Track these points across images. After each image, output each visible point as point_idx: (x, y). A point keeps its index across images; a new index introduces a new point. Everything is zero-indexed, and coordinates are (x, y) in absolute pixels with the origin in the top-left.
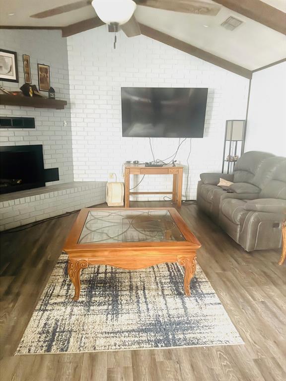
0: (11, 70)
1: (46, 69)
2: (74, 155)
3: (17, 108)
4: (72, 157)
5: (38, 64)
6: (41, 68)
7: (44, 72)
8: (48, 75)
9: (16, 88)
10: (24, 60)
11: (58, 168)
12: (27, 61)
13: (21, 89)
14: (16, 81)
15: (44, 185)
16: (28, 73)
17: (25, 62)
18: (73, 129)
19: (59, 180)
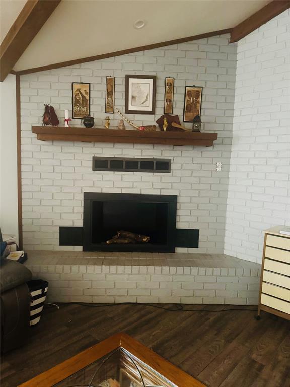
0: (146, 100)
1: (198, 92)
2: (228, 214)
3: (150, 147)
4: (224, 217)
5: (186, 87)
6: (189, 91)
7: (194, 97)
8: (200, 100)
9: (150, 121)
10: (166, 84)
11: (198, 230)
12: (171, 85)
13: (157, 122)
14: (152, 113)
15: (173, 252)
16: (169, 101)
17: (168, 87)
18: (231, 175)
19: (197, 247)
